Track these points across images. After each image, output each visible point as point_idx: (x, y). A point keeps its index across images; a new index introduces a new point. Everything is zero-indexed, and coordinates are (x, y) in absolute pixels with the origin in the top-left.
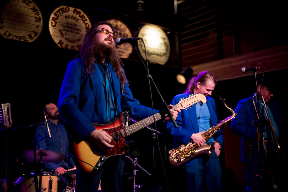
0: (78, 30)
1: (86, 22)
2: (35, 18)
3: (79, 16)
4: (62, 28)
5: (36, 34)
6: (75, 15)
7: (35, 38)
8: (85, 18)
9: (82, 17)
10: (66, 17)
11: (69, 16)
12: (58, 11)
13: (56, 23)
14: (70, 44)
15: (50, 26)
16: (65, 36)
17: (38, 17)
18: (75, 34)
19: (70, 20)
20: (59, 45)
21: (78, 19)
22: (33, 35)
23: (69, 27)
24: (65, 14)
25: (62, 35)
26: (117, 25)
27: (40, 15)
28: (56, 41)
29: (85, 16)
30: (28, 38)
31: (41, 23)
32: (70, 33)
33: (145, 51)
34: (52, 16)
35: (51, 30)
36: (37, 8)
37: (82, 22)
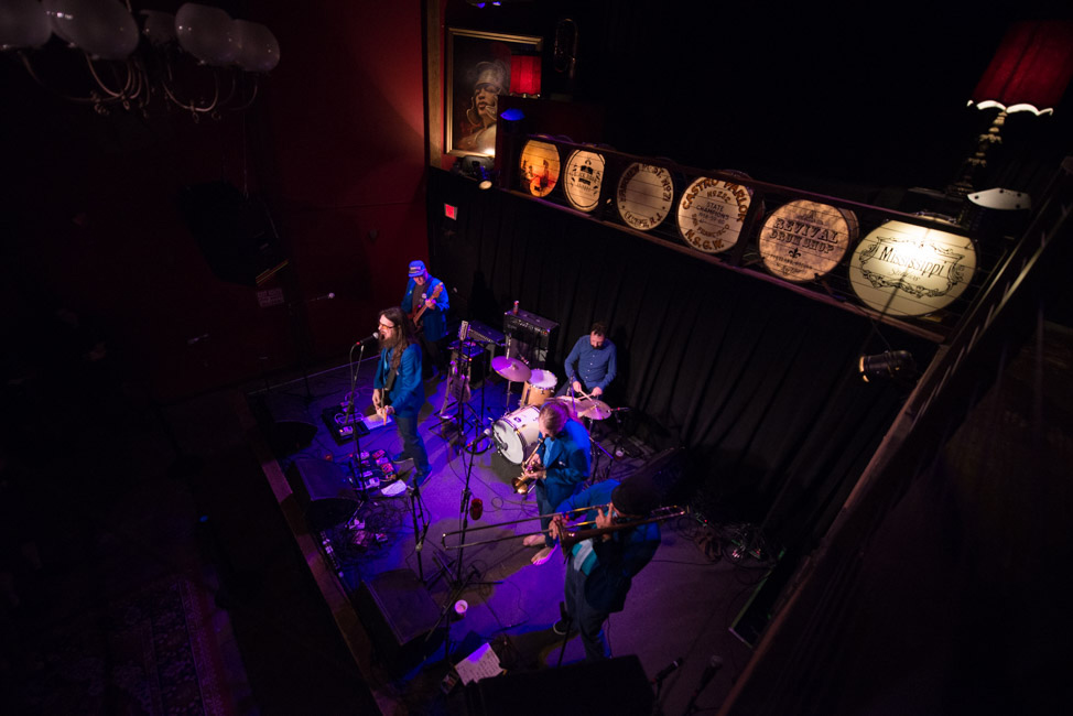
0: (723, 216)
1: (742, 203)
2: (665, 195)
3: (734, 193)
4: (697, 212)
5: (660, 217)
6: (725, 191)
7: (658, 223)
8: (743, 194)
9: (739, 195)
10: (709, 194)
11: (715, 192)
12: (699, 185)
13: (691, 203)
14: (704, 238)
15: (681, 206)
16: (700, 225)
17: (668, 193)
18: (716, 222)
19: (716, 200)
20: (686, 237)
21: (729, 198)
22: (656, 218)
23: (711, 211)
24: (709, 189)
25: (695, 222)
26: (814, 212)
27: (672, 192)
28: (684, 231)
29: (746, 192)
30: (649, 223)
31: (669, 204)
32: (708, 220)
33: (867, 274)
34: (689, 191)
35: (681, 211)
36: (670, 180)
37: (736, 203)
